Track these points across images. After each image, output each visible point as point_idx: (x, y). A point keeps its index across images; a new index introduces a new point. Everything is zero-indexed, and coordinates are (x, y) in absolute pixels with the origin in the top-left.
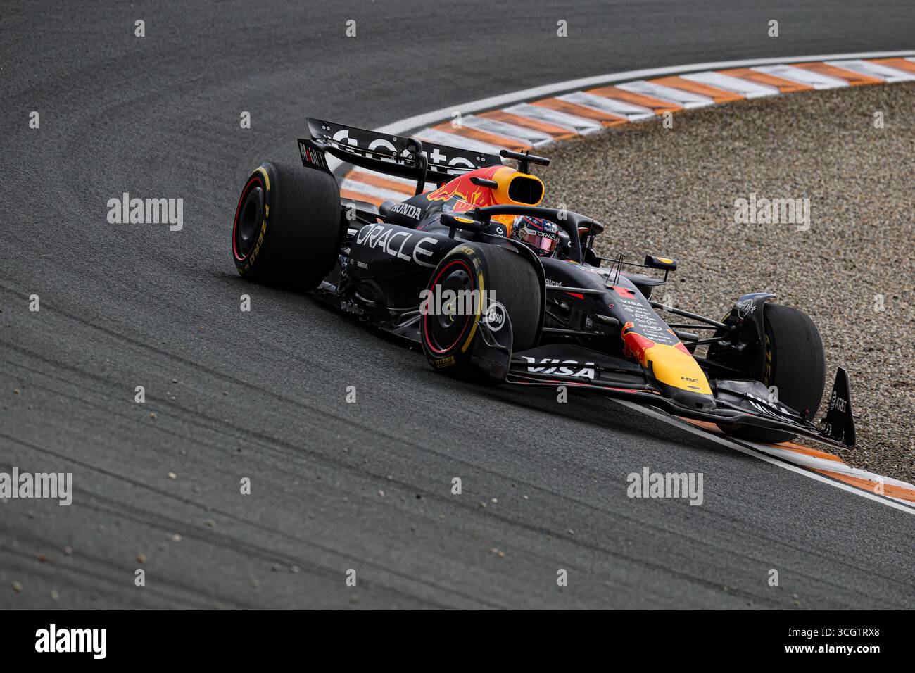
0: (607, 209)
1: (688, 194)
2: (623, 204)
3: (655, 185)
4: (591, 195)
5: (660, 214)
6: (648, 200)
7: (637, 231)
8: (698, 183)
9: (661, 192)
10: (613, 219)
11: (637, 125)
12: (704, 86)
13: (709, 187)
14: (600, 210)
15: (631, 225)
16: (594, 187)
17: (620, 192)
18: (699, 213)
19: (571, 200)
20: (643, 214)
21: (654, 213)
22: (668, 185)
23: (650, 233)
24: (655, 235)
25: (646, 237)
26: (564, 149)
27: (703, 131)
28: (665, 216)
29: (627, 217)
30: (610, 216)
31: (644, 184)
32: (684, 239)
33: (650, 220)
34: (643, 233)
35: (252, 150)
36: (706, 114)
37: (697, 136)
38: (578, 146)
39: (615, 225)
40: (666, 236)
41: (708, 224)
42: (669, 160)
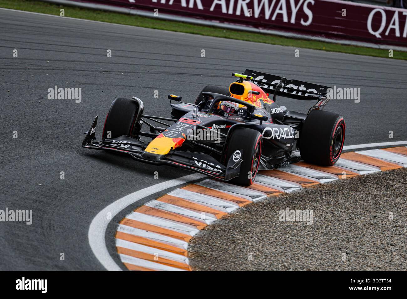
0: (306, 245)
1: (364, 235)
2: (318, 242)
3: (340, 229)
4: (294, 236)
5: (344, 250)
6: (336, 239)
7: (328, 262)
8: (371, 228)
9: (345, 234)
10: (311, 252)
11: (326, 186)
12: (373, 159)
13: (379, 231)
14: (301, 246)
15: (324, 257)
16: (296, 230)
17: (315, 233)
18: (372, 249)
19: (280, 239)
20: (332, 249)
21: (340, 249)
22: (349, 229)
23: (338, 263)
24: (341, 265)
25: (335, 266)
26: (275, 203)
27: (373, 190)
28: (348, 251)
29: (321, 252)
30: (308, 250)
31: (332, 228)
32: (362, 268)
33: (337, 254)
34: (332, 263)
35: (54, 205)
36: (375, 179)
37: (369, 194)
38: (285, 201)
39: (312, 257)
40: (349, 265)
41: (379, 257)
42: (350, 211)
